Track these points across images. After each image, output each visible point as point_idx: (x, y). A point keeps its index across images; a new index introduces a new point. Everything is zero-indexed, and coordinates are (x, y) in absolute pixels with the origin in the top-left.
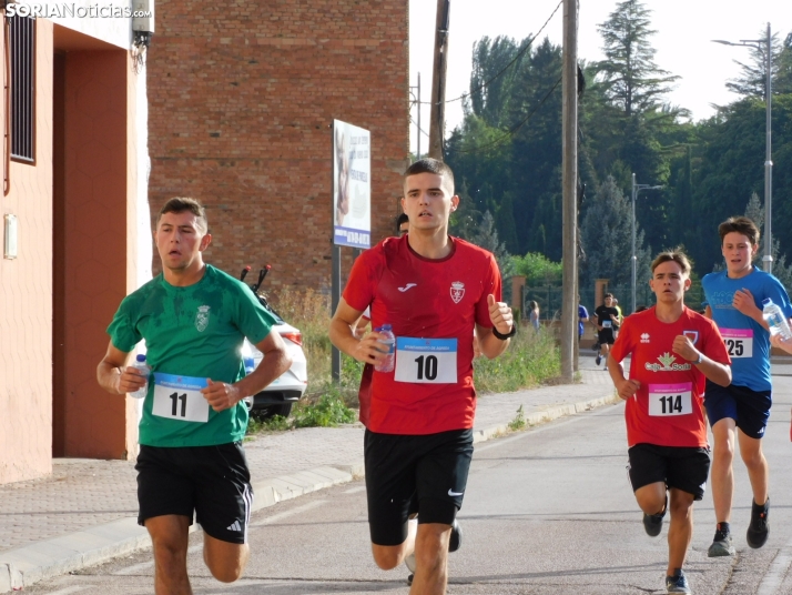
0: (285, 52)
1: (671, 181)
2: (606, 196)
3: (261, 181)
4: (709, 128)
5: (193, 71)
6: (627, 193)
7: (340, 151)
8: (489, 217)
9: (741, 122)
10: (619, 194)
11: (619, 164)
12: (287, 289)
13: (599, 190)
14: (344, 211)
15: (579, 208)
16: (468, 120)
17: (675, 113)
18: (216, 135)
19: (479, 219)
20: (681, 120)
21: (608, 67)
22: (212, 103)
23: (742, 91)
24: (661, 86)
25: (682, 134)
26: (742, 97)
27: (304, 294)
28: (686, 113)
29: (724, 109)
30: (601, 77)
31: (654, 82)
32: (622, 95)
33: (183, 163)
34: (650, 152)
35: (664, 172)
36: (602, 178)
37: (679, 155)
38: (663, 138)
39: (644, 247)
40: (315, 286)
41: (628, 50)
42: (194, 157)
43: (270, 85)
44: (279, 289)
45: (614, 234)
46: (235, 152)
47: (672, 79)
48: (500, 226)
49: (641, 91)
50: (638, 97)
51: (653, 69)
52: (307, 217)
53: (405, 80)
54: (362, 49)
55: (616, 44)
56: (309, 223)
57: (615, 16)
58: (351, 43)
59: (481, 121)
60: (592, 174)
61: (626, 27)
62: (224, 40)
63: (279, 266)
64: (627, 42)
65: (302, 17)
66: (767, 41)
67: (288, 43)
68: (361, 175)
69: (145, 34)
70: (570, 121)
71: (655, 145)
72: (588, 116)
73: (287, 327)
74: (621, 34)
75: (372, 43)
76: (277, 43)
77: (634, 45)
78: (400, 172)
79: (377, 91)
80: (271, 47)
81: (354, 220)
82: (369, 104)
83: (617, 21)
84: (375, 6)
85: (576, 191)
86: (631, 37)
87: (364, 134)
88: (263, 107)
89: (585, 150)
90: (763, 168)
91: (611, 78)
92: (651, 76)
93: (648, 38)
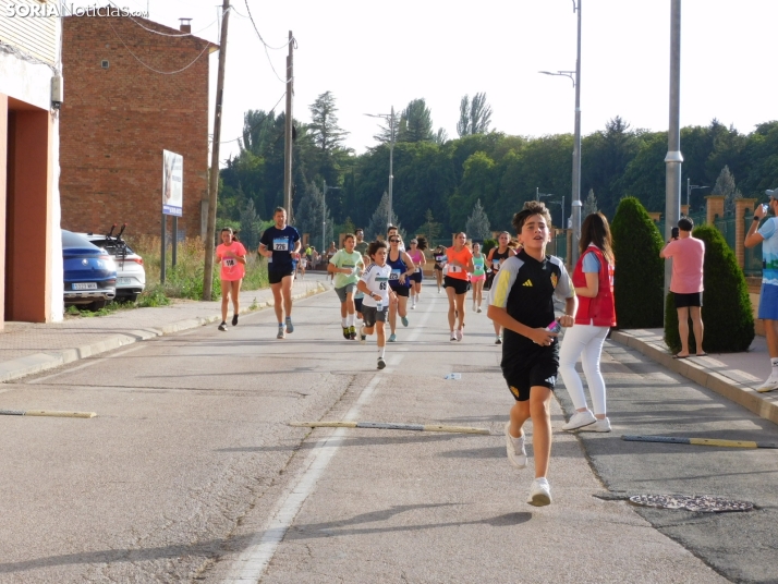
0: (144, 115)
1: (345, 184)
2: (311, 192)
3: (131, 180)
4: (365, 157)
5: (97, 123)
6: (322, 190)
7: (166, 166)
8: (251, 201)
9: (379, 157)
10: (317, 191)
11: (318, 175)
12: (143, 236)
13: (308, 188)
14: (168, 197)
15: (293, 197)
16: (242, 152)
17: (348, 151)
18: (108, 157)
19: (247, 202)
20: (351, 154)
21: (313, 127)
22: (106, 140)
23: (381, 140)
24: (340, 137)
25: (351, 161)
26: (381, 143)
27: (152, 239)
28: (353, 151)
29: (371, 149)
30: (309, 131)
31: (336, 135)
32: (320, 141)
33: (91, 170)
34: (334, 170)
35: (341, 180)
36: (309, 182)
37: (349, 172)
38: (339, 162)
39: (330, 218)
40: (158, 235)
41: (324, 118)
42: (97, 167)
43: (137, 131)
44: (140, 236)
45: (315, 211)
46: (118, 166)
47: (346, 133)
48: (257, 206)
49: (330, 139)
50: (328, 142)
51: (336, 128)
52: (155, 199)
53: (206, 130)
54: (184, 114)
55: (318, 115)
56: (156, 202)
57: (318, 101)
58: (179, 111)
59: (249, 153)
60: (305, 181)
61: (323, 107)
62: (113, 108)
63: (140, 224)
64: (324, 114)
65: (154, 97)
66: (392, 115)
67: (146, 110)
68: (177, 179)
69: (59, 102)
70: (288, 153)
71: (336, 166)
72: (303, 151)
73: (134, 256)
74: (321, 110)
75: (189, 111)
76: (140, 110)
77: (327, 116)
78: (203, 177)
79: (193, 139)
80: (138, 112)
81: (174, 201)
82: (188, 142)
83: (319, 104)
84: (191, 92)
85: (290, 189)
86: (326, 112)
87: (180, 157)
88: (133, 142)
89: (301, 168)
90: (388, 179)
91: (315, 132)
92: (335, 132)
93: (334, 112)
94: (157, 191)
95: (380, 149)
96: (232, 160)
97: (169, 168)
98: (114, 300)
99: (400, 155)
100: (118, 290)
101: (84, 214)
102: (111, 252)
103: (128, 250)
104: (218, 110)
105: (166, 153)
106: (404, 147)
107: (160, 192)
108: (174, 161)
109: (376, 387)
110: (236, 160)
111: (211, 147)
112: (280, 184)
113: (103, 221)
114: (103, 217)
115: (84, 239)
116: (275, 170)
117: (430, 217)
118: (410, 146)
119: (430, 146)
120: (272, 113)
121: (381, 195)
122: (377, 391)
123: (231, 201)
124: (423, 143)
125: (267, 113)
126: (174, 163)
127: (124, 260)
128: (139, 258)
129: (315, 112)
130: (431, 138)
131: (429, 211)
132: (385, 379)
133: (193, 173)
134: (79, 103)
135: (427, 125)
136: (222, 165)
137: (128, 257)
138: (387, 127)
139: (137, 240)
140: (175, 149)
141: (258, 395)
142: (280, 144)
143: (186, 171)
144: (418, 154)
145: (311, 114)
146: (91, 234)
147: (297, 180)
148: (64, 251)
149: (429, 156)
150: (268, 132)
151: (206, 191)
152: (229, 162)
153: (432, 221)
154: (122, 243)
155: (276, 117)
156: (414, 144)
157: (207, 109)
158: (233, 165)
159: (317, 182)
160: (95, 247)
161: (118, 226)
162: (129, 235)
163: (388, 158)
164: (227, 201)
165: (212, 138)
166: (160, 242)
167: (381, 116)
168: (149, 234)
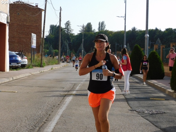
0: (27, 25)
2: (65, 43)
3: (24, 40)
4: (77, 35)
5: (17, 27)
6: (67, 43)
7: (32, 37)
8: (51, 45)
9: (80, 35)
10: (66, 43)
11: (66, 40)
12: (27, 53)
13: (64, 42)
14: (33, 44)
15: (61, 44)
16: (49, 34)
17: (73, 34)
18: (19, 35)
19: (50, 45)
20: (74, 35)
21: (65, 28)
22: (19, 31)
23: (81, 32)
24: (71, 31)
25: (74, 36)
28: (74, 34)
29: (78, 34)
31: (71, 30)
32: (67, 32)
33: (15, 38)
34: (70, 38)
35: (72, 41)
36: (64, 41)
37: (73, 39)
38: (71, 37)
39: (69, 49)
40: (30, 53)
41: (68, 27)
43: (25, 29)
44: (26, 53)
45: (66, 48)
46: (21, 37)
48: (52, 46)
49: (69, 31)
50: (69, 32)
51: (71, 29)
52: (29, 44)
53: (41, 29)
54: (36, 25)
55: (66, 26)
56: (30, 45)
57: (66, 23)
58: (35, 25)
59: (51, 34)
60: (63, 41)
61: (68, 24)
62: (20, 24)
63: (26, 50)
64: (68, 26)
65: (29, 21)
66: (83, 26)
67: (28, 24)
68: (35, 40)
69: (8, 22)
70: (60, 34)
71: (71, 38)
72: (63, 34)
73: (25, 57)
74: (67, 25)
75: (38, 25)
76: (26, 24)
78: (41, 40)
79: (38, 30)
80: (26, 25)
81: (34, 45)
82: (37, 32)
83: (67, 23)
84: (38, 20)
85: (60, 42)
87: (35, 35)
88: (25, 32)
89: (63, 38)
90: (82, 40)
91: (66, 30)
92: (70, 30)
93: (70, 25)
94: (30, 42)
95: (80, 33)
96: (47, 36)
97: (33, 37)
98: (20, 67)
99: (85, 35)
100: (21, 65)
101: (13, 48)
102: (20, 56)
103: (24, 56)
104: (44, 24)
105: (32, 34)
106: (86, 33)
107: (31, 43)
108: (34, 36)
109: (80, 86)
110: (48, 36)
111: (42, 33)
112: (58, 41)
113: (18, 49)
114: (18, 48)
115: (14, 53)
116: (57, 38)
118: (87, 33)
119: (92, 33)
120: (56, 25)
121: (81, 44)
122: (80, 87)
123: (47, 45)
124: (90, 32)
125: (55, 25)
127: (23, 58)
128: (26, 57)
129: (66, 25)
130: (92, 31)
131: (91, 48)
132: (82, 85)
133: (38, 39)
134: (13, 23)
135: (92, 28)
136: (45, 37)
137: (24, 57)
138: (82, 29)
139: (25, 54)
141: (53, 88)
142: (58, 32)
143: (37, 38)
144: (89, 35)
145: (65, 26)
146: (15, 52)
147: (62, 40)
148: (9, 56)
149: (92, 35)
150: (55, 29)
151: (41, 43)
152: (46, 36)
153: (92, 50)
154: (22, 54)
155: (57, 26)
156: (88, 33)
157: (41, 24)
158: (47, 37)
159: (66, 41)
160: (16, 55)
161: (21, 50)
162: (24, 52)
163: (82, 36)
164: (46, 45)
165: (42, 31)
166: (31, 54)
167: (80, 26)
168: (28, 52)
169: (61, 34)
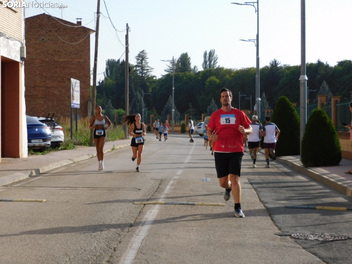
0: (61, 62)
1: (152, 92)
2: (137, 96)
3: (56, 92)
4: (160, 80)
5: (40, 66)
6: (141, 95)
7: (72, 85)
8: (110, 100)
9: (167, 79)
10: (139, 95)
11: (140, 88)
12: (62, 117)
13: (135, 94)
14: (73, 99)
15: (129, 98)
16: (105, 78)
18: (45, 81)
19: (108, 101)
20: (154, 78)
21: (136, 66)
22: (44, 74)
23: (168, 72)
24: (150, 70)
25: (155, 81)
27: (66, 118)
28: (155, 76)
29: (164, 76)
30: (135, 68)
31: (148, 70)
32: (140, 72)
33: (37, 88)
34: (147, 86)
35: (150, 90)
36: (136, 91)
37: (154, 86)
38: (149, 82)
39: (146, 107)
40: (69, 117)
41: (142, 62)
42: (40, 86)
43: (58, 70)
44: (60, 117)
45: (139, 104)
46: (50, 85)
47: (152, 69)
48: (112, 102)
49: (145, 72)
50: (144, 73)
52: (67, 100)
53: (89, 69)
54: (79, 62)
55: (139, 61)
56: (67, 102)
57: (139, 54)
58: (77, 60)
59: (108, 79)
60: (134, 91)
61: (142, 57)
62: (47, 60)
63: (60, 112)
64: (142, 60)
65: (65, 54)
66: (173, 60)
67: (62, 60)
68: (78, 91)
69: (24, 58)
70: (127, 79)
71: (148, 84)
72: (133, 77)
73: (59, 127)
74: (140, 59)
75: (82, 60)
76: (59, 60)
77: (143, 61)
78: (88, 90)
79: (83, 72)
80: (58, 61)
81: (76, 101)
82: (81, 74)
83: (139, 56)
84: (82, 51)
85: (128, 95)
86: (143, 59)
87: (78, 82)
88: (56, 75)
89: (132, 85)
90: (172, 89)
91: (138, 69)
92: (147, 68)
93: (146, 60)
94: (69, 97)
95: (167, 75)
96: (101, 82)
97: (74, 87)
98: (50, 147)
99: (177, 78)
100: (52, 142)
101: (35, 108)
102: (48, 125)
103: (56, 124)
104: (96, 60)
105: (72, 80)
106: (179, 75)
108: (76, 83)
109: (172, 185)
110: (103, 81)
111: (92, 76)
112: (123, 92)
113: (43, 111)
114: (43, 109)
115: (36, 119)
116: (121, 86)
117: (191, 106)
118: (181, 74)
119: (190, 74)
120: (119, 60)
121: (169, 96)
122: (172, 187)
123: (101, 101)
124: (187, 72)
125: (117, 60)
126: (76, 84)
127: (54, 129)
128: (61, 127)
129: (138, 59)
130: (190, 71)
131: (191, 104)
132: (176, 181)
133: (84, 88)
134: (32, 58)
135: (189, 64)
136: (97, 85)
137: (56, 127)
138: (171, 65)
139: (59, 119)
140: (76, 78)
141: (119, 190)
142: (123, 74)
143: (81, 87)
144: (185, 78)
145: (136, 60)
146: (39, 117)
147: (130, 90)
148: (28, 125)
149: (190, 78)
150: (117, 69)
151: (90, 97)
152: (99, 83)
153: (192, 108)
154: (53, 121)
155: (120, 62)
156: (183, 73)
157: (89, 59)
158: (101, 84)
159: (139, 91)
160: (41, 123)
161: (51, 113)
162: (56, 117)
163: (172, 80)
164: (99, 100)
165: (92, 72)
166: (69, 120)
167: (168, 61)
168: (64, 116)
169: (130, 77)
